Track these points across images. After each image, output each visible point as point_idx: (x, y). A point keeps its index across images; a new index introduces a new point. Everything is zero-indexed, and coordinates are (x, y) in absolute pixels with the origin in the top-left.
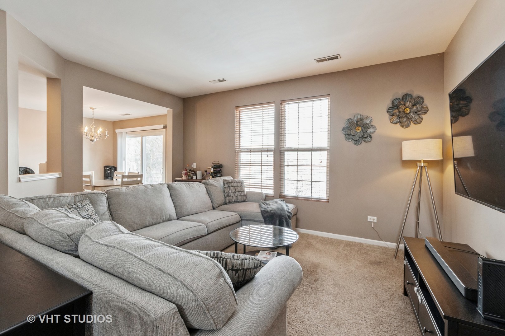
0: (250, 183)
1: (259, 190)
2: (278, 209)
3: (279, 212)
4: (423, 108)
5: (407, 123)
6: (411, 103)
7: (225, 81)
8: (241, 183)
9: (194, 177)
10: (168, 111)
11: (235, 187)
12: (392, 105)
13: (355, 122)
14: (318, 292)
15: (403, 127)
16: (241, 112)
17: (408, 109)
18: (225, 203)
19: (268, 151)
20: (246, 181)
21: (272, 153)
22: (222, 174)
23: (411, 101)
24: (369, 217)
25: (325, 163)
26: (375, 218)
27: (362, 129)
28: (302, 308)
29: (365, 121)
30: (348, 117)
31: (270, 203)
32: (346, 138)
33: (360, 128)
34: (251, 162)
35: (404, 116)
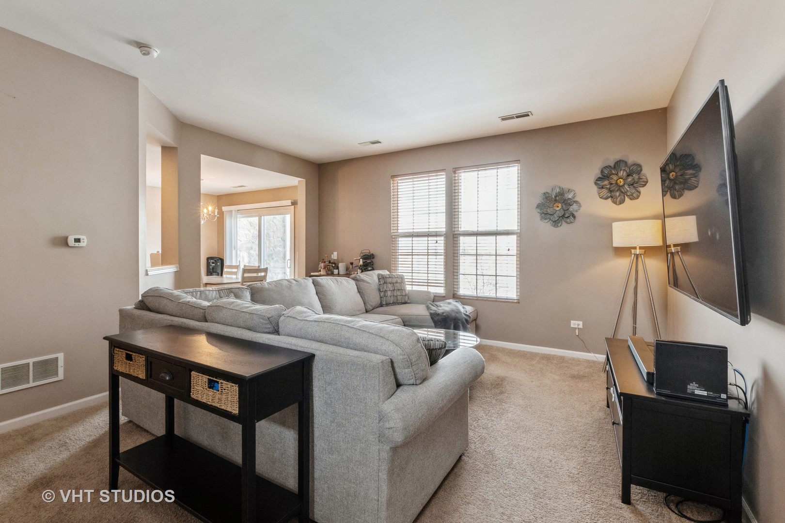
0: (412, 279)
1: (424, 289)
2: (452, 311)
3: (454, 315)
4: (641, 178)
5: (621, 198)
6: (625, 173)
7: (380, 142)
8: (402, 278)
9: (336, 272)
10: (299, 181)
11: (393, 283)
12: (602, 175)
13: (553, 197)
14: (503, 404)
15: (615, 203)
16: (400, 183)
17: (622, 180)
18: (381, 305)
19: (436, 235)
20: (407, 276)
21: (442, 238)
22: (374, 266)
23: (625, 170)
24: (572, 322)
25: (514, 251)
26: (581, 323)
27: (562, 206)
28: (485, 417)
29: (566, 195)
30: (544, 191)
31: (442, 305)
32: (542, 218)
33: (560, 205)
34: (413, 251)
35: (617, 189)
